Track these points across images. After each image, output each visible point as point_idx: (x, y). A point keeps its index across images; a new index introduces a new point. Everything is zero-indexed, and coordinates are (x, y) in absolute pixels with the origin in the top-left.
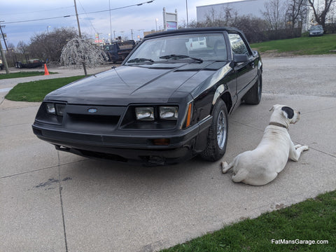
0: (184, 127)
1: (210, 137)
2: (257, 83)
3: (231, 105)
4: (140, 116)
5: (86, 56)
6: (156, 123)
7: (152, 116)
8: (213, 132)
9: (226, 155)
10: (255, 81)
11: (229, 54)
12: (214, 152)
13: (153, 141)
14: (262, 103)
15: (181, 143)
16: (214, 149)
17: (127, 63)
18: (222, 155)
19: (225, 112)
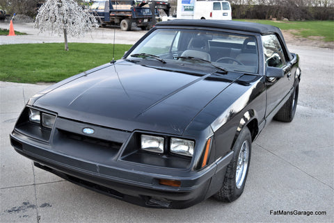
0: (199, 167)
1: (228, 175)
2: (291, 98)
3: (257, 132)
4: (146, 144)
5: (70, 20)
6: (165, 157)
7: (162, 147)
8: (232, 169)
9: (244, 195)
10: (289, 95)
11: (261, 66)
12: (230, 193)
13: (159, 181)
14: (295, 119)
15: (194, 186)
16: (230, 190)
17: (129, 57)
18: (239, 196)
19: (248, 141)
